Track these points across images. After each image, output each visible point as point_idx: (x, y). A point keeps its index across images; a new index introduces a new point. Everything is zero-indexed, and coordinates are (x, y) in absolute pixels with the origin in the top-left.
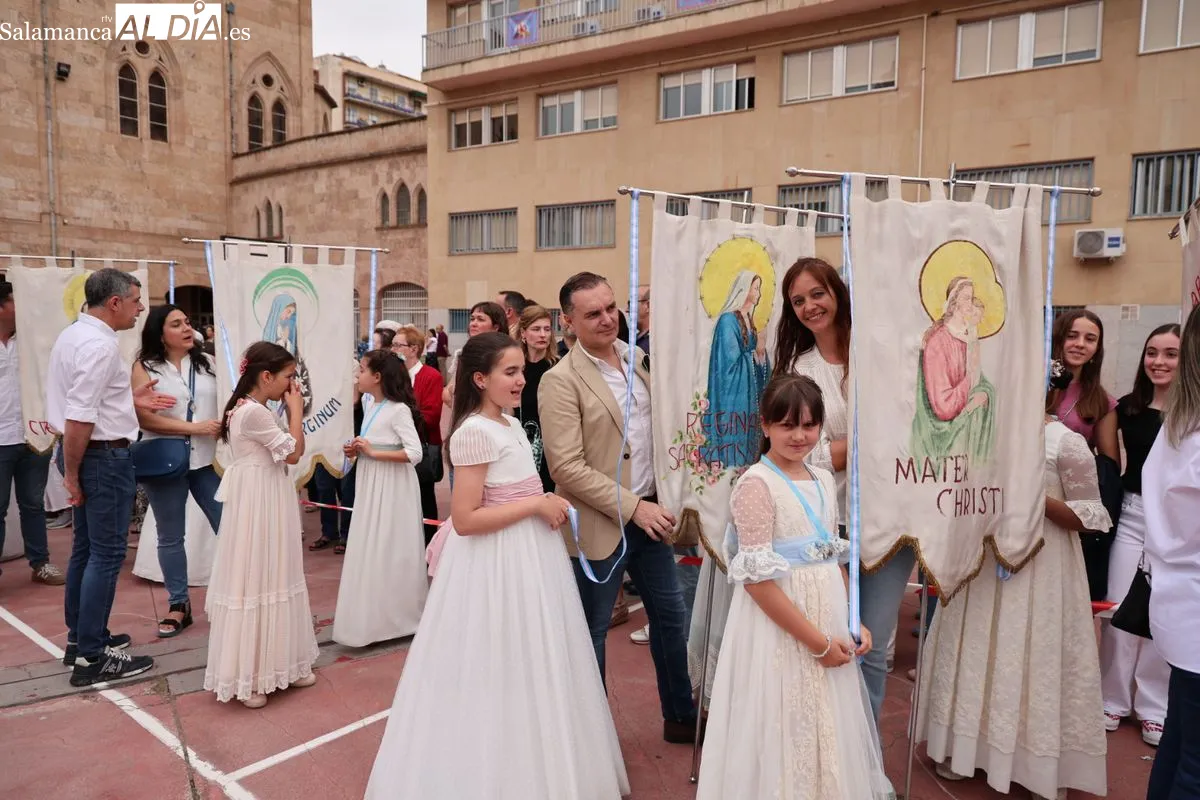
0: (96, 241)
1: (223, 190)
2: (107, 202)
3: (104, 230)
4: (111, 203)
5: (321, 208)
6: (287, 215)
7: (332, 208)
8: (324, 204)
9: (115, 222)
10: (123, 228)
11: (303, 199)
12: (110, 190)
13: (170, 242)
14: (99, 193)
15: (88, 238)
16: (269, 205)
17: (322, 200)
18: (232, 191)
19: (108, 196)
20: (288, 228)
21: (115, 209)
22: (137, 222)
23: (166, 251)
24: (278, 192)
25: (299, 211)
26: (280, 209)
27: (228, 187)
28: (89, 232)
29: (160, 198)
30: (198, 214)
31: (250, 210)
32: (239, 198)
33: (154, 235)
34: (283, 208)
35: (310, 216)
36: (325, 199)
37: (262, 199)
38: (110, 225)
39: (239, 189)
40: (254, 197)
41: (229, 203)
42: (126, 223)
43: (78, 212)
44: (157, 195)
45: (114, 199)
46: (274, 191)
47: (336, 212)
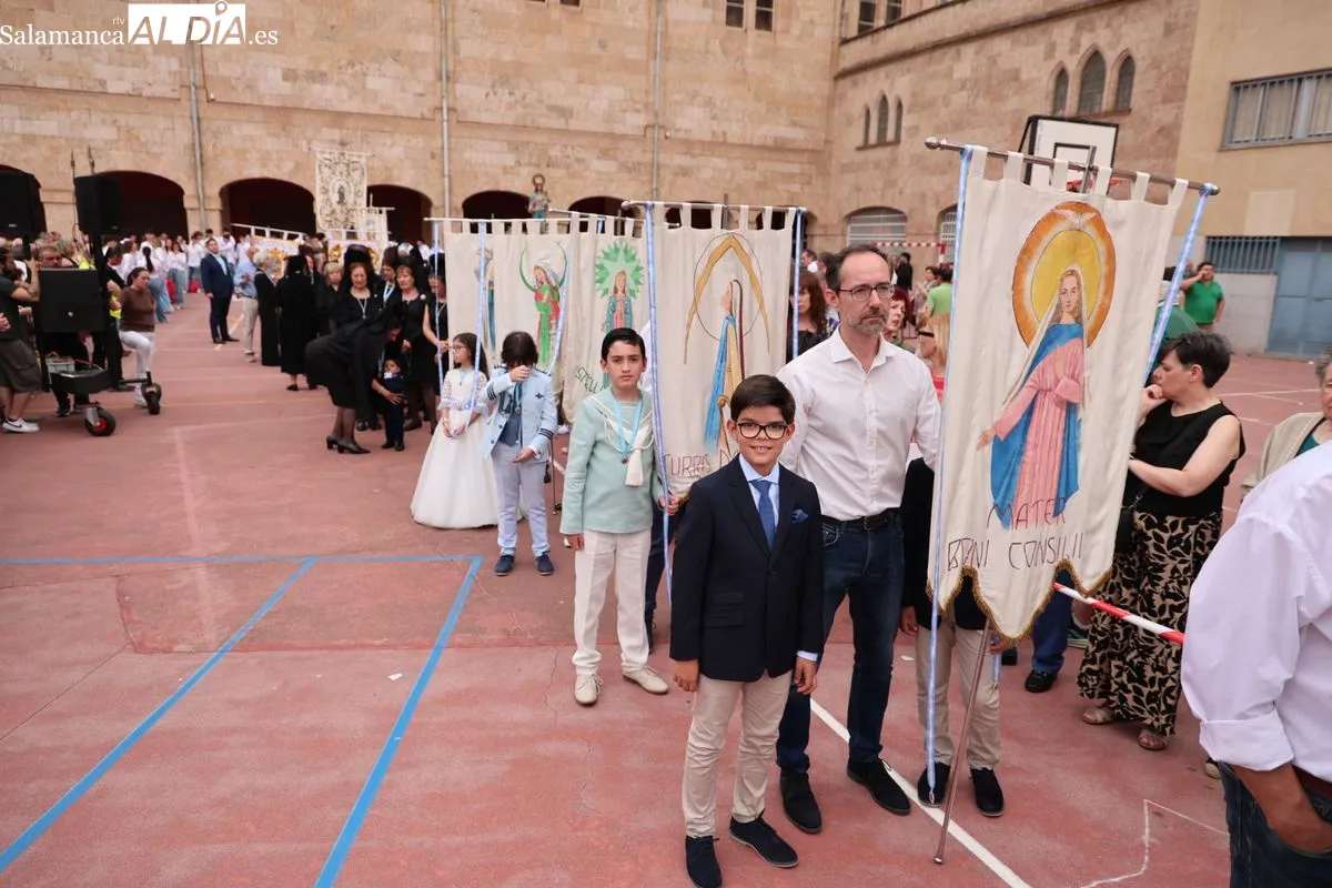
0: (693, 156)
1: (825, 86)
2: (708, 109)
3: (703, 143)
4: (712, 110)
5: (960, 99)
6: (909, 112)
7: (977, 96)
8: (964, 94)
9: (714, 133)
10: (721, 140)
11: (935, 89)
12: (710, 94)
13: (766, 155)
14: (699, 99)
15: (686, 153)
16: (884, 100)
17: (963, 88)
18: (835, 86)
19: (709, 103)
20: (909, 129)
21: (714, 118)
22: (735, 132)
23: (762, 166)
24: (899, 84)
25: (928, 106)
26: (900, 106)
27: (832, 83)
28: (689, 146)
29: (760, 101)
30: (796, 119)
31: (857, 111)
32: (843, 96)
33: (750, 146)
34: (903, 102)
35: (943, 111)
36: (968, 85)
37: (876, 96)
38: (708, 137)
39: (845, 83)
40: (865, 92)
41: (832, 102)
42: (724, 134)
43: (681, 123)
44: (757, 98)
45: (714, 105)
46: (892, 84)
47: (982, 103)
